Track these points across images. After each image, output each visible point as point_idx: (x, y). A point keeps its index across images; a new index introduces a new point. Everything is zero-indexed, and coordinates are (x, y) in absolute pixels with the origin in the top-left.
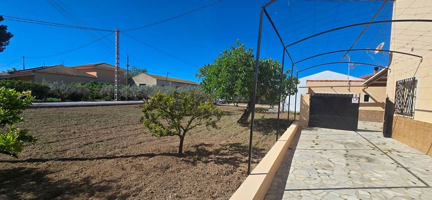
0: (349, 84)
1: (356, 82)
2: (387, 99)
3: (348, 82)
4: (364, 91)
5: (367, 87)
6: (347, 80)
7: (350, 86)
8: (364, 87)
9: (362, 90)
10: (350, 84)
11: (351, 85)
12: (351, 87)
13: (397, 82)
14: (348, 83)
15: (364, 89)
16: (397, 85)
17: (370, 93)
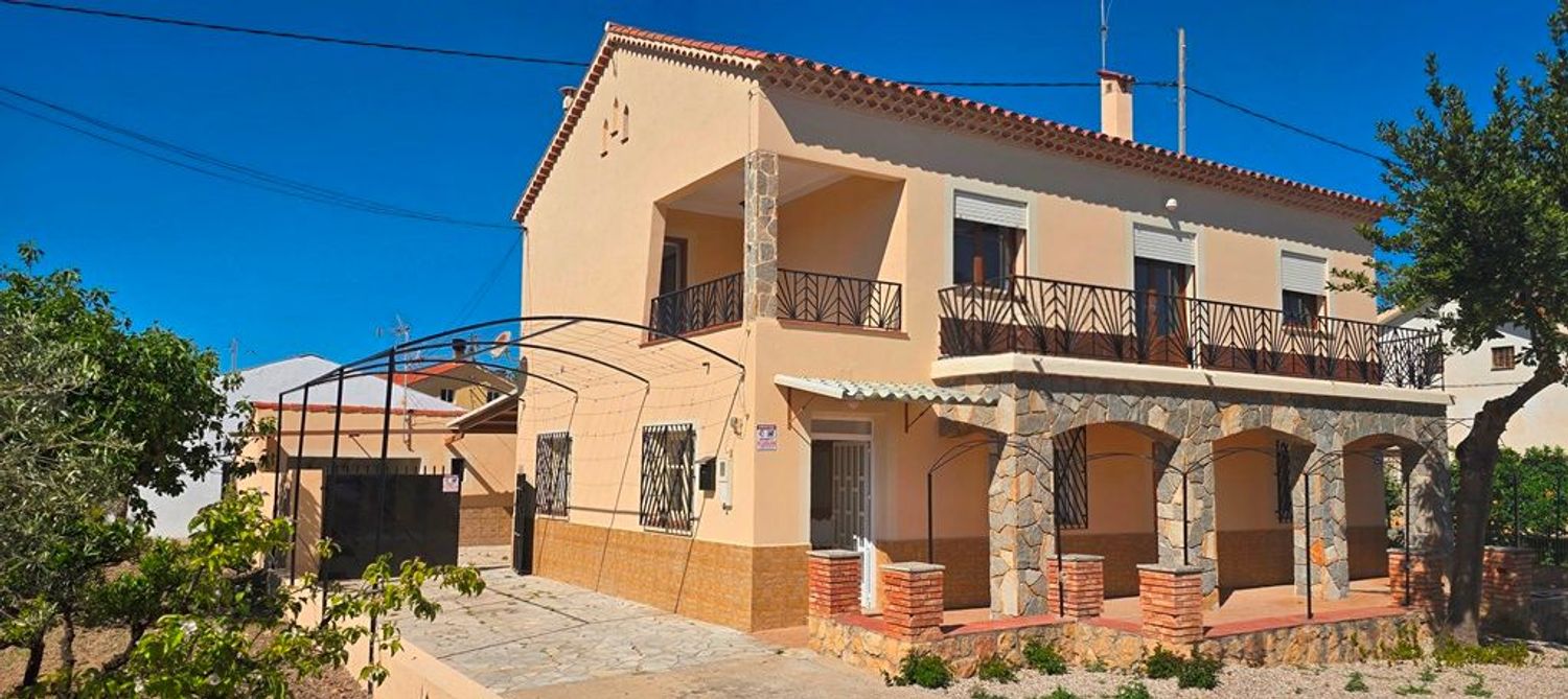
0: (409, 420)
1: (429, 416)
2: (521, 478)
3: (402, 417)
4: (449, 446)
5: (460, 435)
6: (402, 407)
7: (410, 431)
8: (451, 435)
9: (444, 442)
10: (410, 424)
11: (414, 428)
12: (413, 436)
13: (539, 437)
14: (406, 420)
15: (453, 439)
16: (539, 445)
17: (465, 455)
